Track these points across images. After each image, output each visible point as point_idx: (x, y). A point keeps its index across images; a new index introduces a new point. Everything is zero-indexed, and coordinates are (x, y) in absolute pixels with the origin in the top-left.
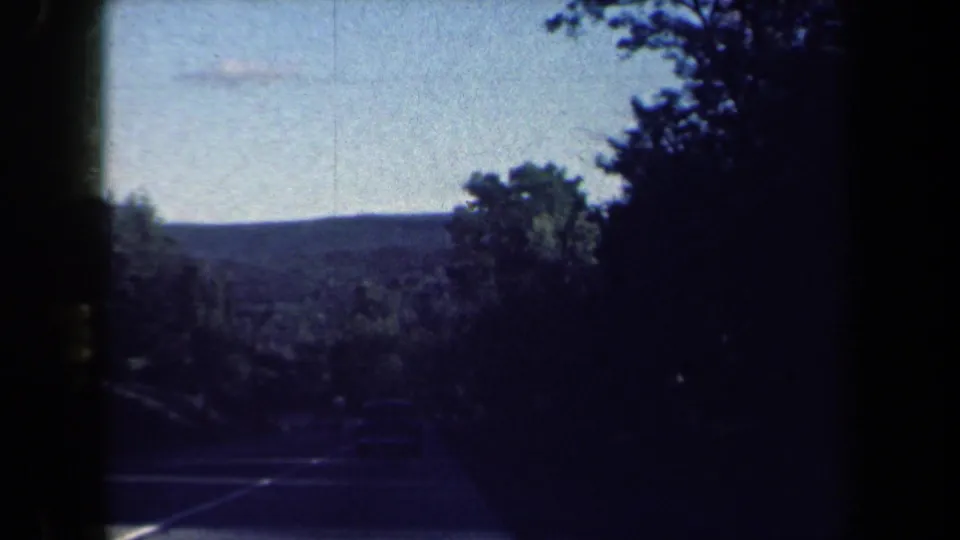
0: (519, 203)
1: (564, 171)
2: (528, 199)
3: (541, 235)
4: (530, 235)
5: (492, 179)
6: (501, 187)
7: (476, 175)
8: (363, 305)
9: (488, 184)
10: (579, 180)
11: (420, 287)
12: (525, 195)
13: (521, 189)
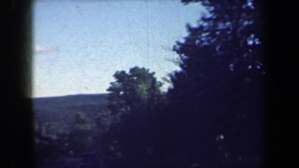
0: (133, 81)
1: (148, 70)
2: (136, 79)
3: (142, 91)
4: (138, 91)
5: (123, 72)
6: (127, 75)
7: (117, 72)
8: (79, 121)
9: (122, 74)
10: (154, 73)
11: (97, 117)
12: (135, 78)
13: (134, 75)
